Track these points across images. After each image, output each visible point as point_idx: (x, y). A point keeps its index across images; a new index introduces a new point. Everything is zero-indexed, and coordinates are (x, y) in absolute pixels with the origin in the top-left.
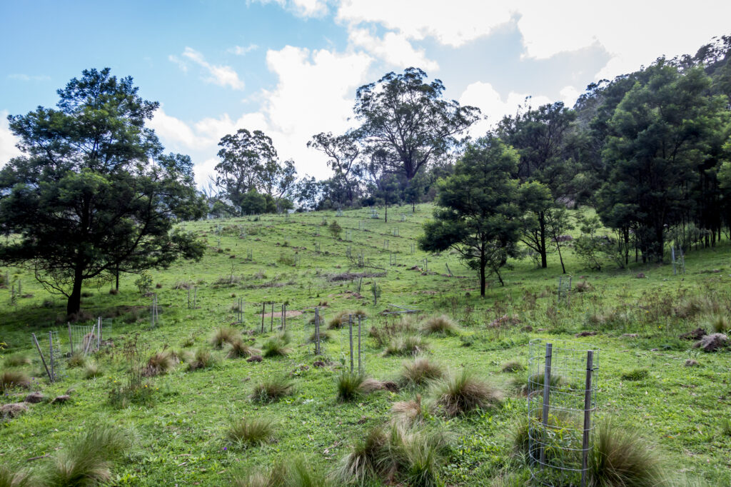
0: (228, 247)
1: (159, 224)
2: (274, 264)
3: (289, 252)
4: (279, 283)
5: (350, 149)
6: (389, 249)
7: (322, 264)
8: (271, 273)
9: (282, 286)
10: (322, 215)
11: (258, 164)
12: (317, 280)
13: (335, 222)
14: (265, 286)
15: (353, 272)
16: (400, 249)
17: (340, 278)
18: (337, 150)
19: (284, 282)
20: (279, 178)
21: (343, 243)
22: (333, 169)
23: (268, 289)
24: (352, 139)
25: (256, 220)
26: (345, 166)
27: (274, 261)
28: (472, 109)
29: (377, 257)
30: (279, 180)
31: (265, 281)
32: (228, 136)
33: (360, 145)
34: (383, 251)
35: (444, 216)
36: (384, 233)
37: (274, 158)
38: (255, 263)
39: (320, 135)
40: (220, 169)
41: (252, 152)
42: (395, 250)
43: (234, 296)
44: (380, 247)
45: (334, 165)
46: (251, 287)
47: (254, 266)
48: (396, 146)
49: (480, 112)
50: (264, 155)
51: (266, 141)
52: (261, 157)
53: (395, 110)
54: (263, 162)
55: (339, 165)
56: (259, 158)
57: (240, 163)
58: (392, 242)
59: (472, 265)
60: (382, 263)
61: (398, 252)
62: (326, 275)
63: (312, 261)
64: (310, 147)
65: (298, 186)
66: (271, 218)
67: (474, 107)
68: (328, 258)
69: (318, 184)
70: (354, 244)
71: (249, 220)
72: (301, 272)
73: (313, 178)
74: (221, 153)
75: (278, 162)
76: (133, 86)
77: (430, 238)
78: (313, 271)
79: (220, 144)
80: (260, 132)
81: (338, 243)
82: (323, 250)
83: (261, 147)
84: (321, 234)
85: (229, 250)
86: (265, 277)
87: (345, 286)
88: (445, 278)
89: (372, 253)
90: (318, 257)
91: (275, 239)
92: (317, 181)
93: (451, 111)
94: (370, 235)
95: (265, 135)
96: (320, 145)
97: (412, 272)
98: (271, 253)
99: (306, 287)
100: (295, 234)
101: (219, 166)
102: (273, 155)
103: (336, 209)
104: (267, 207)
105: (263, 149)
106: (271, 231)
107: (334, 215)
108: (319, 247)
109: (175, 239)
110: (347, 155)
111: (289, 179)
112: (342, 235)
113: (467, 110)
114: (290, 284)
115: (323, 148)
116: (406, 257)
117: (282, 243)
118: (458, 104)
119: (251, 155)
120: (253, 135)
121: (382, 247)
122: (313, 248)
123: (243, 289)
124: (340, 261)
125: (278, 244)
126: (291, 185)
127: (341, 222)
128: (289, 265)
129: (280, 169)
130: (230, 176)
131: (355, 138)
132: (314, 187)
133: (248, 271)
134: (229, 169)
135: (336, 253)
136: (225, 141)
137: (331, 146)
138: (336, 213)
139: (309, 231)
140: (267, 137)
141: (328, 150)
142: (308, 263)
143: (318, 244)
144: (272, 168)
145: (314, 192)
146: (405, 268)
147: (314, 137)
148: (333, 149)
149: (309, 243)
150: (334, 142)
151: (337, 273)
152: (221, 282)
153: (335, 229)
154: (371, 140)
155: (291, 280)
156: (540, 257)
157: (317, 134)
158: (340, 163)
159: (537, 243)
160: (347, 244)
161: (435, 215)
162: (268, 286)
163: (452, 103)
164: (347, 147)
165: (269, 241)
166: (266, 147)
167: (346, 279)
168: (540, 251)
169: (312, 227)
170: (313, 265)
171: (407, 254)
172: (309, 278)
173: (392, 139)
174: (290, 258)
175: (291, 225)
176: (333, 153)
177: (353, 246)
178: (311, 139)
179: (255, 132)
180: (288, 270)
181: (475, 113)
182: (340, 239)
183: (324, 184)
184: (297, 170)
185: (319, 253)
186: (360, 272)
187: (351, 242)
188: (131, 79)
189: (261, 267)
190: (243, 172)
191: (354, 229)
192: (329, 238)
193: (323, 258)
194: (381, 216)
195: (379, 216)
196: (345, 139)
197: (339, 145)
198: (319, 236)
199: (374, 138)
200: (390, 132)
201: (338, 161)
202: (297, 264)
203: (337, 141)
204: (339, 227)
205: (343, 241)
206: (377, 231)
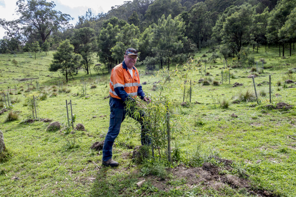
5: (15, 27)
6: (38, 69)
12: (14, 81)
13: (14, 60)
15: (27, 78)
16: (42, 70)
17: (22, 80)
18: (9, 27)
21: (19, 68)
22: (8, 35)
26: (13, 34)
28: (67, 15)
29: (34, 73)
34: (36, 70)
35: (55, 62)
36: (35, 64)
42: (40, 70)
48: (36, 27)
49: (70, 17)
53: (35, 12)
55: (10, 33)
58: (39, 67)
59: (64, 74)
60: (36, 74)
61: (42, 71)
62: (17, 79)
63: (8, 75)
67: (67, 14)
68: (14, 73)
70: (24, 68)
72: (6, 79)
77: (52, 68)
78: (11, 78)
81: (17, 68)
82: (12, 71)
84: (9, 64)
87: (26, 82)
88: (58, 79)
89: (32, 71)
90: (10, 73)
93: (59, 15)
94: (30, 64)
97: (47, 77)
99: (11, 83)
103: (13, 53)
107: (13, 56)
110: (14, 29)
113: (65, 15)
114: (5, 82)
115: (2, 26)
116: (45, 72)
118: (61, 13)
121: (35, 69)
122: (7, 70)
124: (20, 74)
127: (17, 59)
131: (17, 23)
135: (17, 71)
137: (5, 25)
139: (3, 63)
141: (4, 27)
143: (9, 69)
146: (45, 76)
149: (5, 68)
151: (21, 78)
153: (15, 62)
156: (87, 71)
158: (11, 32)
159: (86, 67)
160: (21, 68)
161: (53, 62)
163: (59, 12)
164: (14, 26)
167: (25, 80)
168: (86, 70)
169: (4, 61)
170: (10, 76)
171: (45, 71)
172: (10, 80)
173: (35, 24)
176: (7, 28)
177: (24, 69)
181: (68, 17)
182: (18, 66)
183: (3, 41)
185: (10, 72)
186: (29, 78)
187: (22, 67)
191: (22, 62)
192: (13, 66)
193: (12, 73)
194: (33, 56)
195: (32, 57)
196: (12, 22)
197: (10, 25)
198: (8, 65)
199: (26, 23)
200: (33, 20)
201: (10, 32)
202: (3, 76)
203: (8, 23)
204: (16, 61)
205: (19, 67)
206: (32, 63)
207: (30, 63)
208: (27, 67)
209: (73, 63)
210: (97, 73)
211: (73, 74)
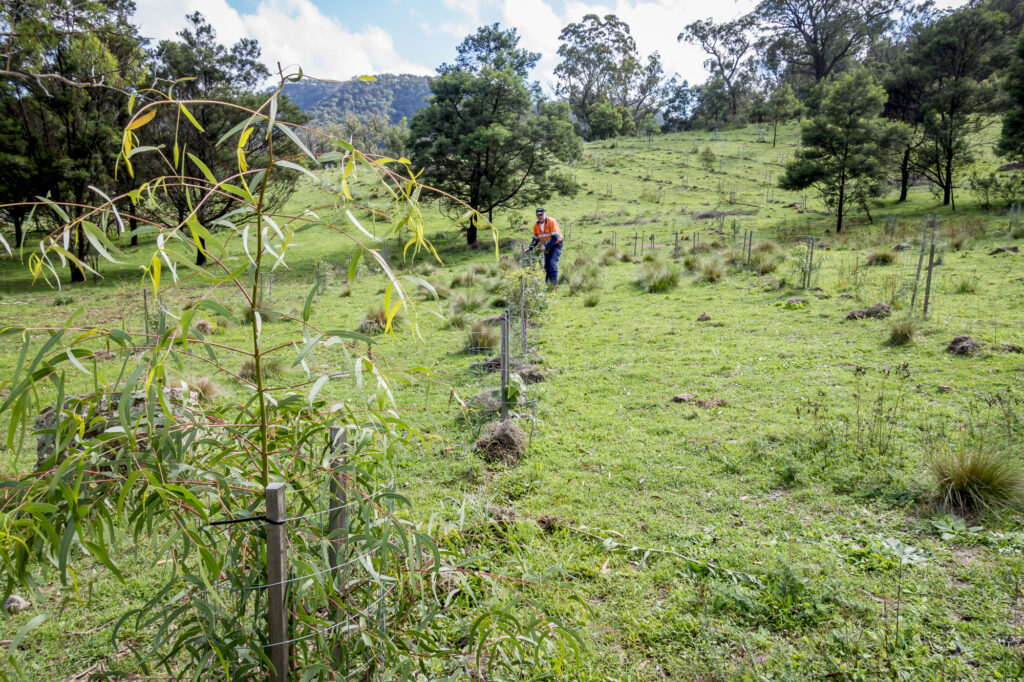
0: (585, 181)
1: (540, 165)
2: (635, 201)
3: (652, 186)
4: (643, 220)
5: (736, 41)
6: (770, 182)
7: (686, 201)
8: (633, 211)
9: (645, 223)
10: (693, 138)
11: (609, 63)
12: (681, 218)
13: (709, 149)
14: (628, 223)
15: (721, 209)
17: (707, 216)
18: (718, 44)
19: (648, 219)
20: (638, 81)
21: (715, 176)
22: (712, 71)
23: (633, 226)
24: (740, 27)
25: (613, 147)
26: (729, 66)
27: (635, 197)
29: (754, 193)
30: (639, 82)
31: (628, 219)
32: (571, 25)
33: (751, 36)
34: (763, 185)
35: (807, 155)
36: (768, 162)
37: (632, 53)
38: (615, 200)
39: (695, 24)
40: (561, 73)
41: (603, 45)
43: (600, 232)
44: (761, 179)
45: (714, 65)
46: (616, 224)
47: (614, 203)
48: (804, 32)
50: (618, 49)
51: (622, 29)
52: (615, 53)
54: (617, 58)
55: (720, 65)
56: (610, 53)
57: (587, 63)
58: (776, 174)
62: (692, 213)
63: (678, 197)
64: (682, 40)
65: (665, 92)
66: (630, 144)
68: (696, 193)
69: (691, 91)
70: (729, 176)
71: (604, 147)
72: (665, 210)
73: (685, 83)
74: (562, 51)
75: (637, 57)
76: (516, 36)
77: (790, 177)
78: (678, 209)
79: (561, 38)
80: (613, 17)
81: (710, 175)
82: (692, 185)
83: (615, 38)
84: (690, 164)
85: (586, 185)
86: (628, 215)
87: (710, 223)
88: (821, 216)
89: (748, 188)
90: (685, 192)
91: (636, 171)
92: (690, 87)
94: (751, 165)
95: (620, 21)
96: (696, 38)
97: (788, 210)
98: (631, 188)
99: (670, 224)
100: (658, 164)
101: (559, 68)
102: (631, 49)
103: (711, 129)
104: (623, 125)
105: (618, 41)
106: (632, 161)
107: (709, 139)
108: (686, 182)
109: (551, 179)
110: (732, 51)
111: (653, 80)
112: (715, 166)
114: (654, 221)
115: (699, 43)
117: (644, 177)
119: (601, 50)
120: (603, 21)
121: (763, 180)
122: (679, 182)
123: (608, 225)
124: (709, 197)
125: (640, 177)
126: (653, 89)
127: (717, 149)
128: (652, 202)
129: (640, 67)
130: (574, 81)
131: (744, 26)
132: (685, 95)
133: (610, 208)
134: (572, 72)
135: (706, 187)
136: (566, 34)
137: (710, 38)
138: (711, 135)
139: (675, 161)
140: (622, 24)
141: (706, 45)
142: (673, 199)
143: (685, 178)
144: (630, 66)
145: (685, 101)
146: (783, 205)
147: (687, 28)
148: (713, 42)
149: (676, 176)
150: (716, 32)
151: (703, 210)
152: (584, 218)
153: (708, 158)
154: (767, 28)
155: (654, 217)
156: (943, 192)
157: (691, 23)
158: (722, 61)
159: (940, 177)
160: (720, 176)
161: (797, 155)
162: (632, 223)
164: (733, 38)
165: (629, 173)
166: (620, 38)
167: (712, 217)
168: (942, 186)
169: (679, 155)
170: (678, 202)
172: (673, 215)
173: (799, 24)
174: (653, 194)
175: (655, 152)
176: (713, 48)
177: (728, 179)
178: (684, 31)
179: (606, 18)
180: (652, 207)
182: (712, 171)
183: (699, 90)
184: (663, 68)
185: (686, 187)
186: (730, 209)
187: (725, 173)
188: (515, 29)
189: (622, 204)
190: (591, 75)
191: (731, 157)
192: (700, 169)
193: (691, 193)
194: (769, 138)
195: (766, 138)
196: (729, 28)
197: (722, 37)
198: (687, 167)
199: (771, 25)
200: (795, 13)
201: (719, 59)
202: (661, 200)
203: (719, 32)
204: (712, 155)
205: (716, 173)
206: (761, 159)
207: (753, 159)
208: (740, 172)
209: (872, 159)
210: (983, 201)
211: (873, 202)
